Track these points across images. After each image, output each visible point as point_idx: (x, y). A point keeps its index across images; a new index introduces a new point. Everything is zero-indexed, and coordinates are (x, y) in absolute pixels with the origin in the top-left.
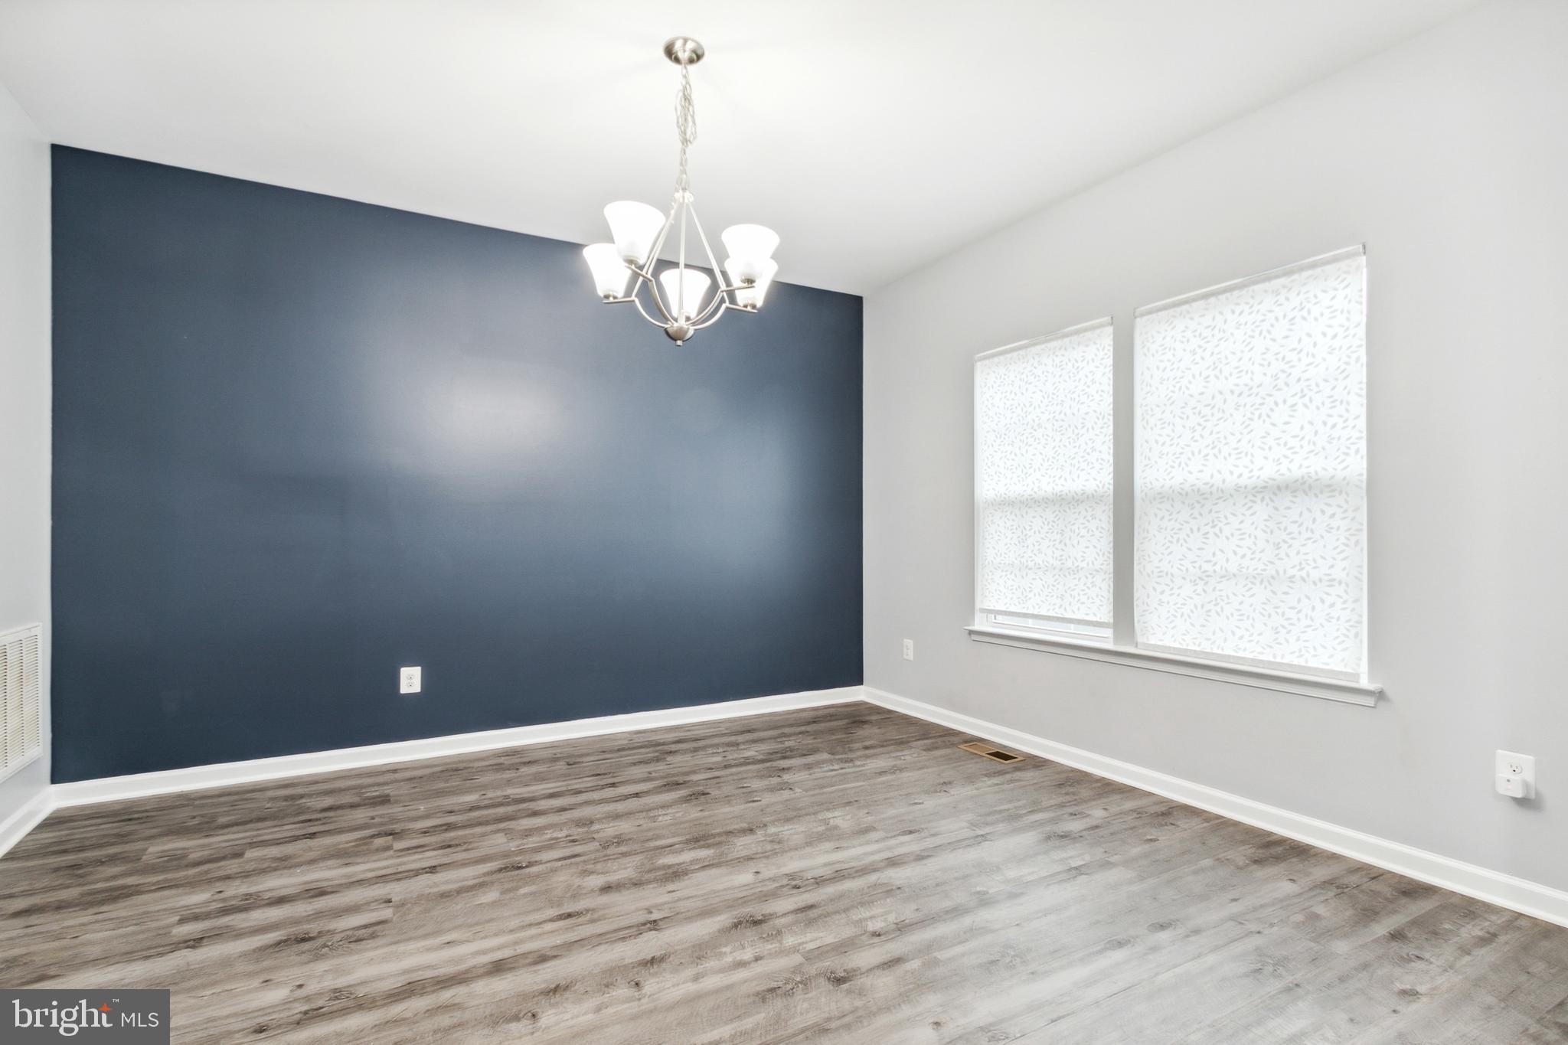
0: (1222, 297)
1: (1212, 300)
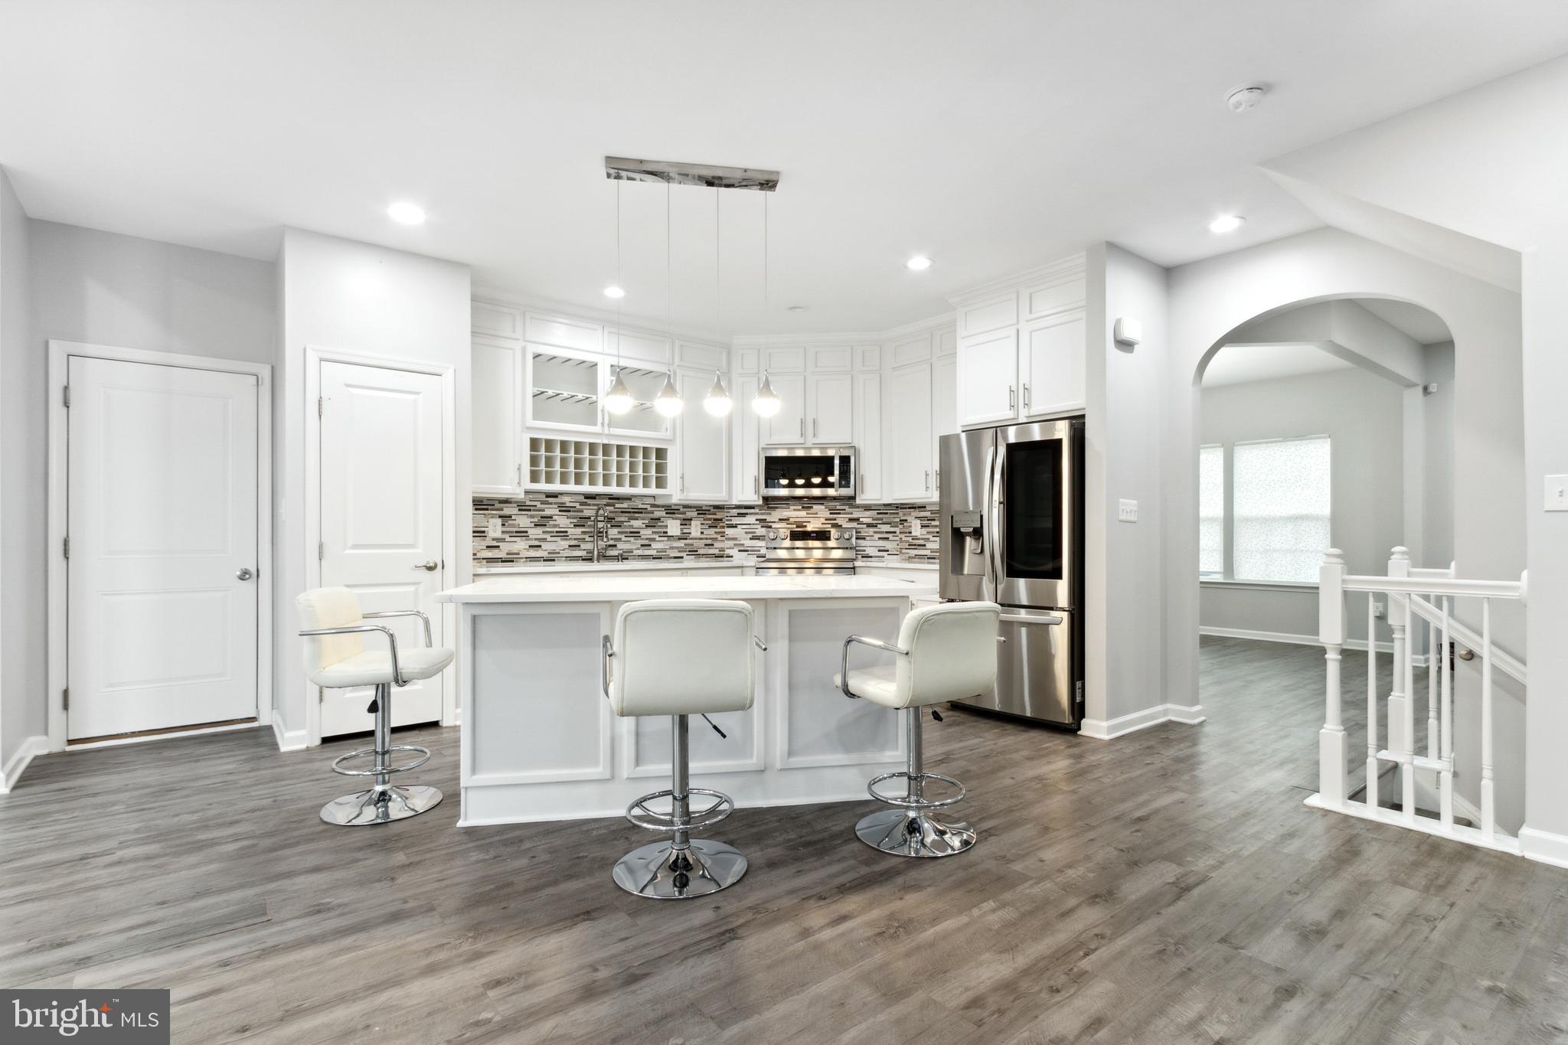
0: (1274, 444)
1: (1269, 445)
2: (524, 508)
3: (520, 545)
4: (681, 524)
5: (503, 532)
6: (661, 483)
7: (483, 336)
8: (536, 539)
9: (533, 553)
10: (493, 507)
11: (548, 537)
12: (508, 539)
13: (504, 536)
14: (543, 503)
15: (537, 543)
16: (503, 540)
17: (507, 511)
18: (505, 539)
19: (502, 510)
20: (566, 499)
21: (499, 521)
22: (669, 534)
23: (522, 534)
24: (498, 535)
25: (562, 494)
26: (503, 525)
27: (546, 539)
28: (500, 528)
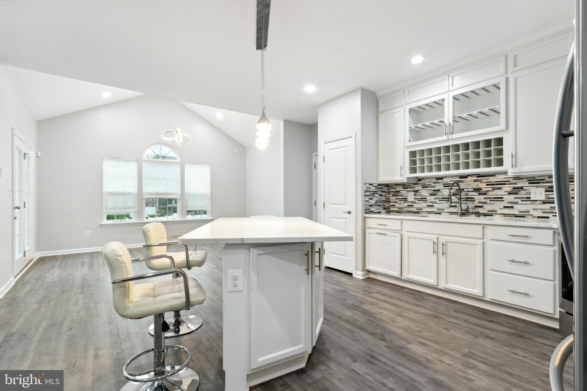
2: (424, 186)
3: (422, 205)
4: (546, 191)
5: (414, 198)
6: (500, 162)
7: (384, 112)
8: (431, 202)
9: (429, 209)
10: (410, 187)
11: (437, 201)
12: (417, 202)
13: (415, 201)
14: (434, 183)
15: (431, 204)
16: (414, 202)
17: (416, 188)
18: (415, 202)
19: (414, 188)
20: (446, 180)
21: (413, 193)
22: (532, 199)
23: (424, 199)
24: (413, 200)
25: (445, 177)
26: (415, 195)
27: (436, 202)
28: (413, 197)
